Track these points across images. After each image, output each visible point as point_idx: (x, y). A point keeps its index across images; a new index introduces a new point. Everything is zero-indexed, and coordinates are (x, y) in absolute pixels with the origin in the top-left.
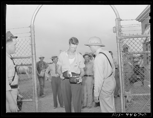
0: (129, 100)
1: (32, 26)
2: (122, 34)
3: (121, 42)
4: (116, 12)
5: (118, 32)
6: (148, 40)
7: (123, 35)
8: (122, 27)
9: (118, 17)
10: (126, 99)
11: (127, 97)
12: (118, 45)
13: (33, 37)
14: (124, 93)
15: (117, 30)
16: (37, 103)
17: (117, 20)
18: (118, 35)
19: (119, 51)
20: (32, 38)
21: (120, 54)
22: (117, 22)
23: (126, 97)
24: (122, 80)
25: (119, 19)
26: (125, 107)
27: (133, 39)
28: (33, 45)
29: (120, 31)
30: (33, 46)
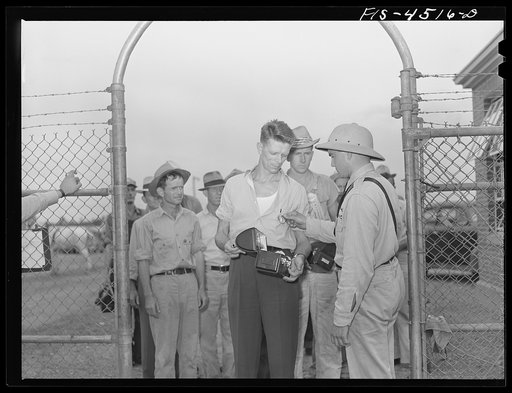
0: (442, 345)
1: (117, 87)
2: (421, 121)
3: (416, 148)
4: (403, 48)
5: (407, 114)
6: (495, 148)
7: (425, 126)
8: (420, 99)
9: (408, 67)
10: (432, 339)
11: (435, 333)
12: (409, 160)
13: (119, 125)
14: (423, 319)
15: (404, 107)
16: (126, 348)
17: (406, 74)
18: (407, 126)
19: (410, 178)
20: (114, 128)
21: (415, 189)
22: (406, 81)
23: (430, 332)
24: (419, 277)
25: (412, 73)
26: (425, 369)
27: (459, 142)
28: (117, 152)
29: (415, 111)
30: (120, 153)
